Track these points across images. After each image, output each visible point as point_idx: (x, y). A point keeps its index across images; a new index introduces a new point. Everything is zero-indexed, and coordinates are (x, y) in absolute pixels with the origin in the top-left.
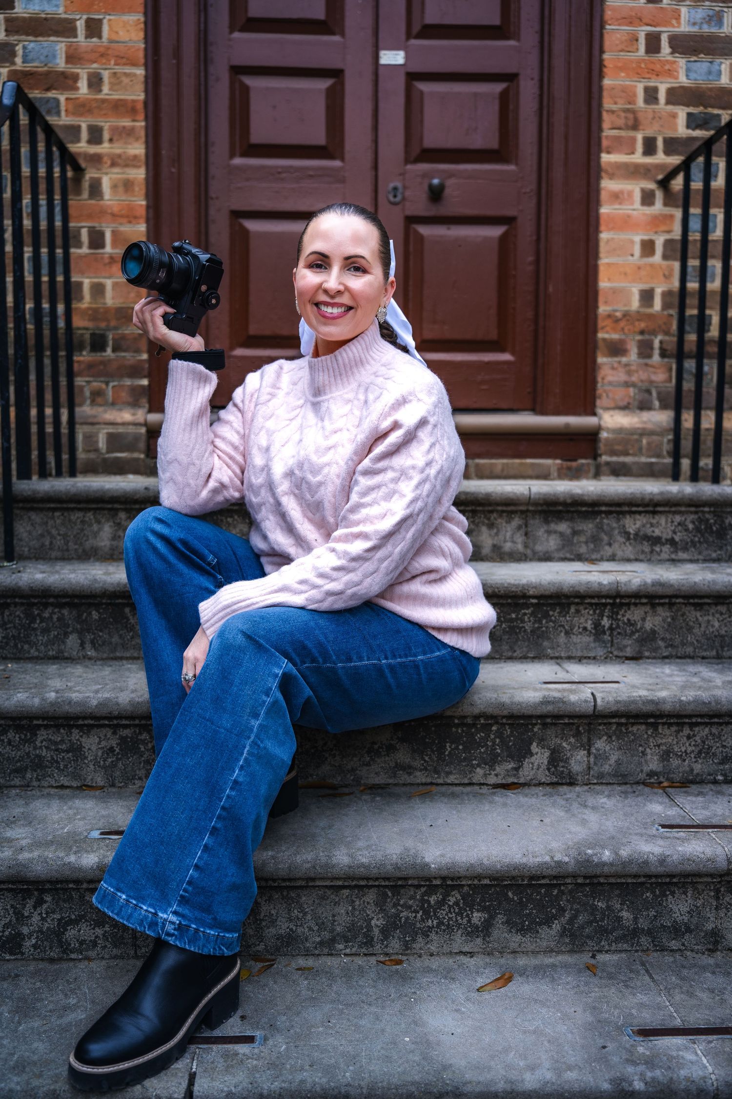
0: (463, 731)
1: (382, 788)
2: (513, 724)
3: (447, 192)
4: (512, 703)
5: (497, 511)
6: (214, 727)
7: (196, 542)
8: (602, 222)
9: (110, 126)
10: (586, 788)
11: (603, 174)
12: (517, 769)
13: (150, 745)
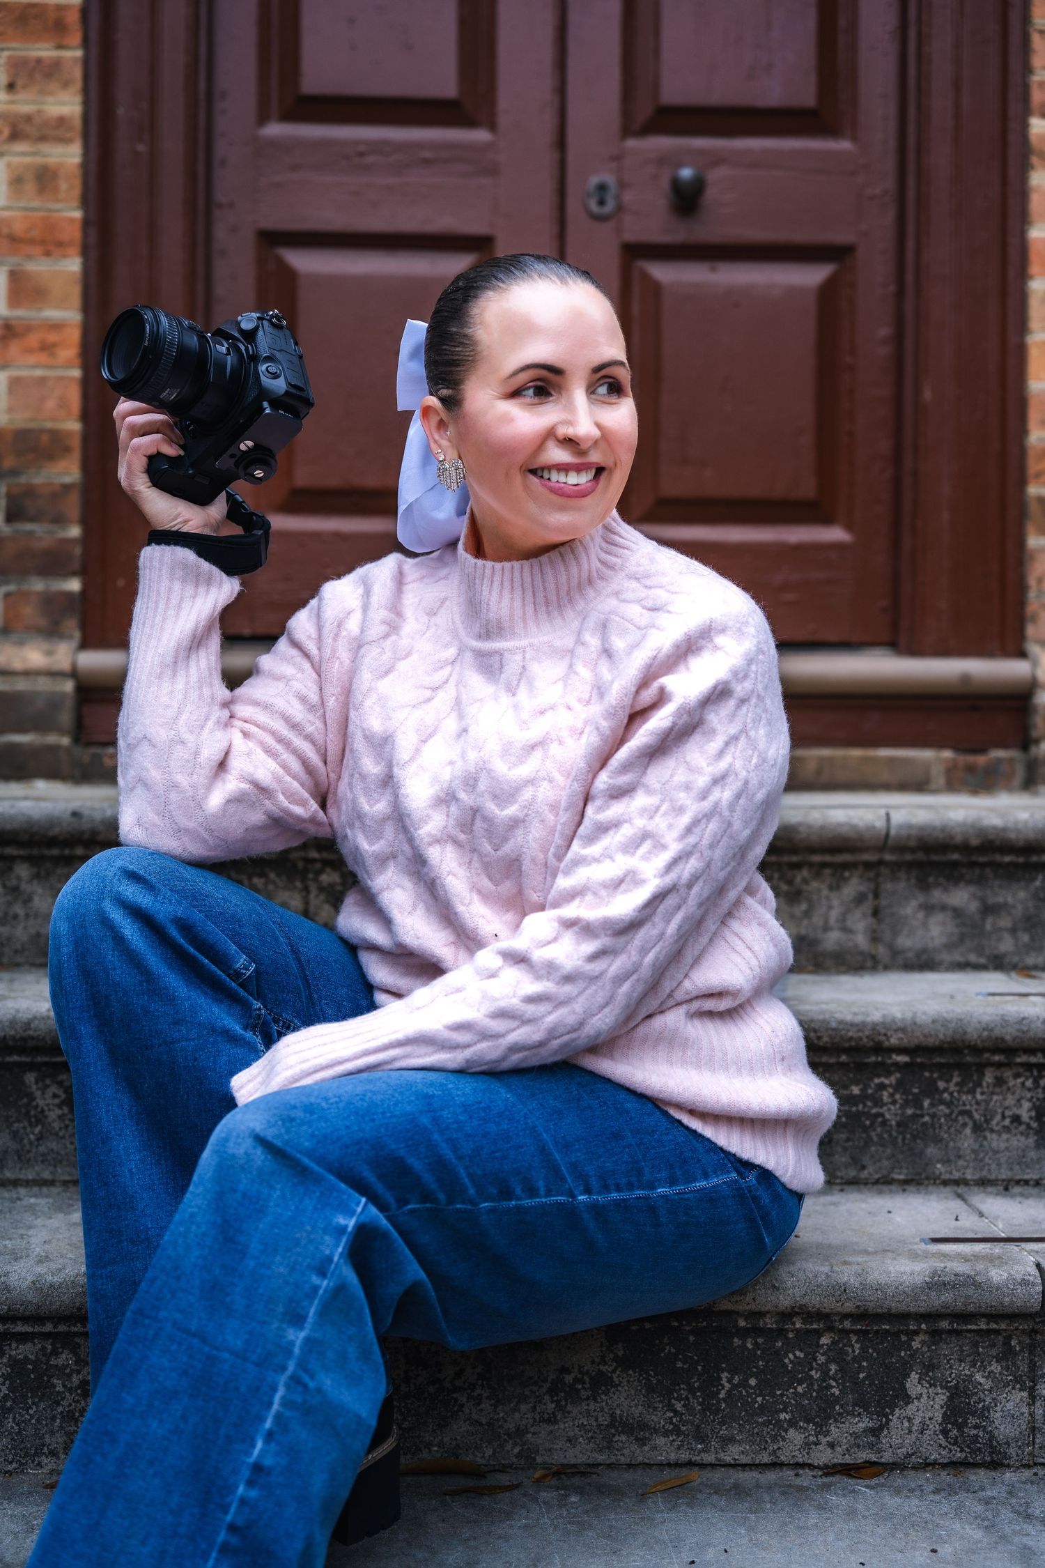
0: (756, 1344)
1: (583, 1474)
2: (866, 1332)
3: (711, 194)
4: (864, 1286)
5: (811, 865)
6: (206, 1349)
7: (210, 926)
8: (1034, 256)
9: (9, 58)
10: (1027, 1474)
11: (1034, 160)
12: (876, 1432)
13: (76, 1380)
